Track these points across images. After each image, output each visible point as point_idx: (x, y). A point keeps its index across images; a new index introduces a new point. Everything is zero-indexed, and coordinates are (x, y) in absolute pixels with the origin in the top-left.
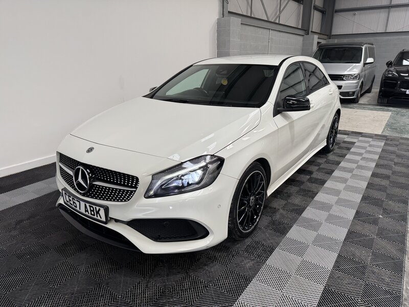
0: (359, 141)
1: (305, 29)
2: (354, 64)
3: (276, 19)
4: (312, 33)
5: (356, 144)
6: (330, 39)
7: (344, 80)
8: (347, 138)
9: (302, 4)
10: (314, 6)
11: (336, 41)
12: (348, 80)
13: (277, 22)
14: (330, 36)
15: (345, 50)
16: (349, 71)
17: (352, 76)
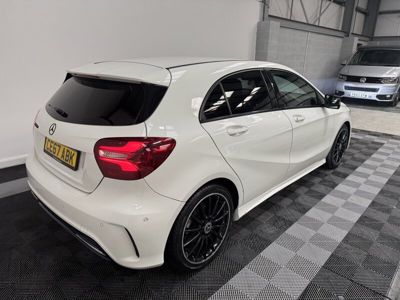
0: (388, 142)
1: (346, 31)
2: (394, 68)
3: (315, 22)
4: (353, 35)
5: (384, 145)
6: (372, 40)
7: (382, 83)
8: (376, 139)
9: (344, 6)
10: (356, 8)
11: (378, 44)
12: (386, 83)
13: (317, 24)
14: (372, 38)
15: (386, 53)
16: (388, 74)
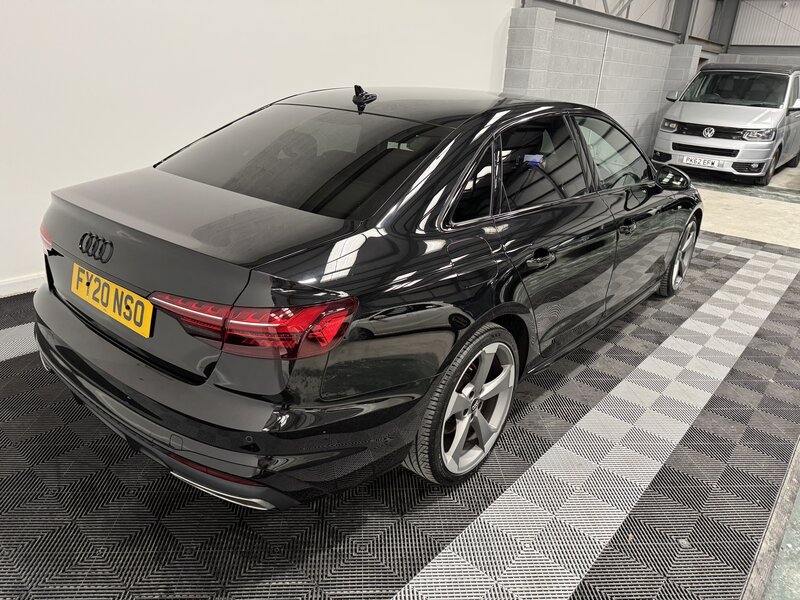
0: (756, 258)
1: (677, 33)
2: (768, 110)
3: (621, 12)
4: (692, 41)
5: (748, 263)
6: (726, 53)
7: (744, 139)
8: (733, 251)
11: (736, 60)
12: (752, 139)
13: (624, 17)
14: (727, 48)
16: (755, 122)
17: (761, 132)
